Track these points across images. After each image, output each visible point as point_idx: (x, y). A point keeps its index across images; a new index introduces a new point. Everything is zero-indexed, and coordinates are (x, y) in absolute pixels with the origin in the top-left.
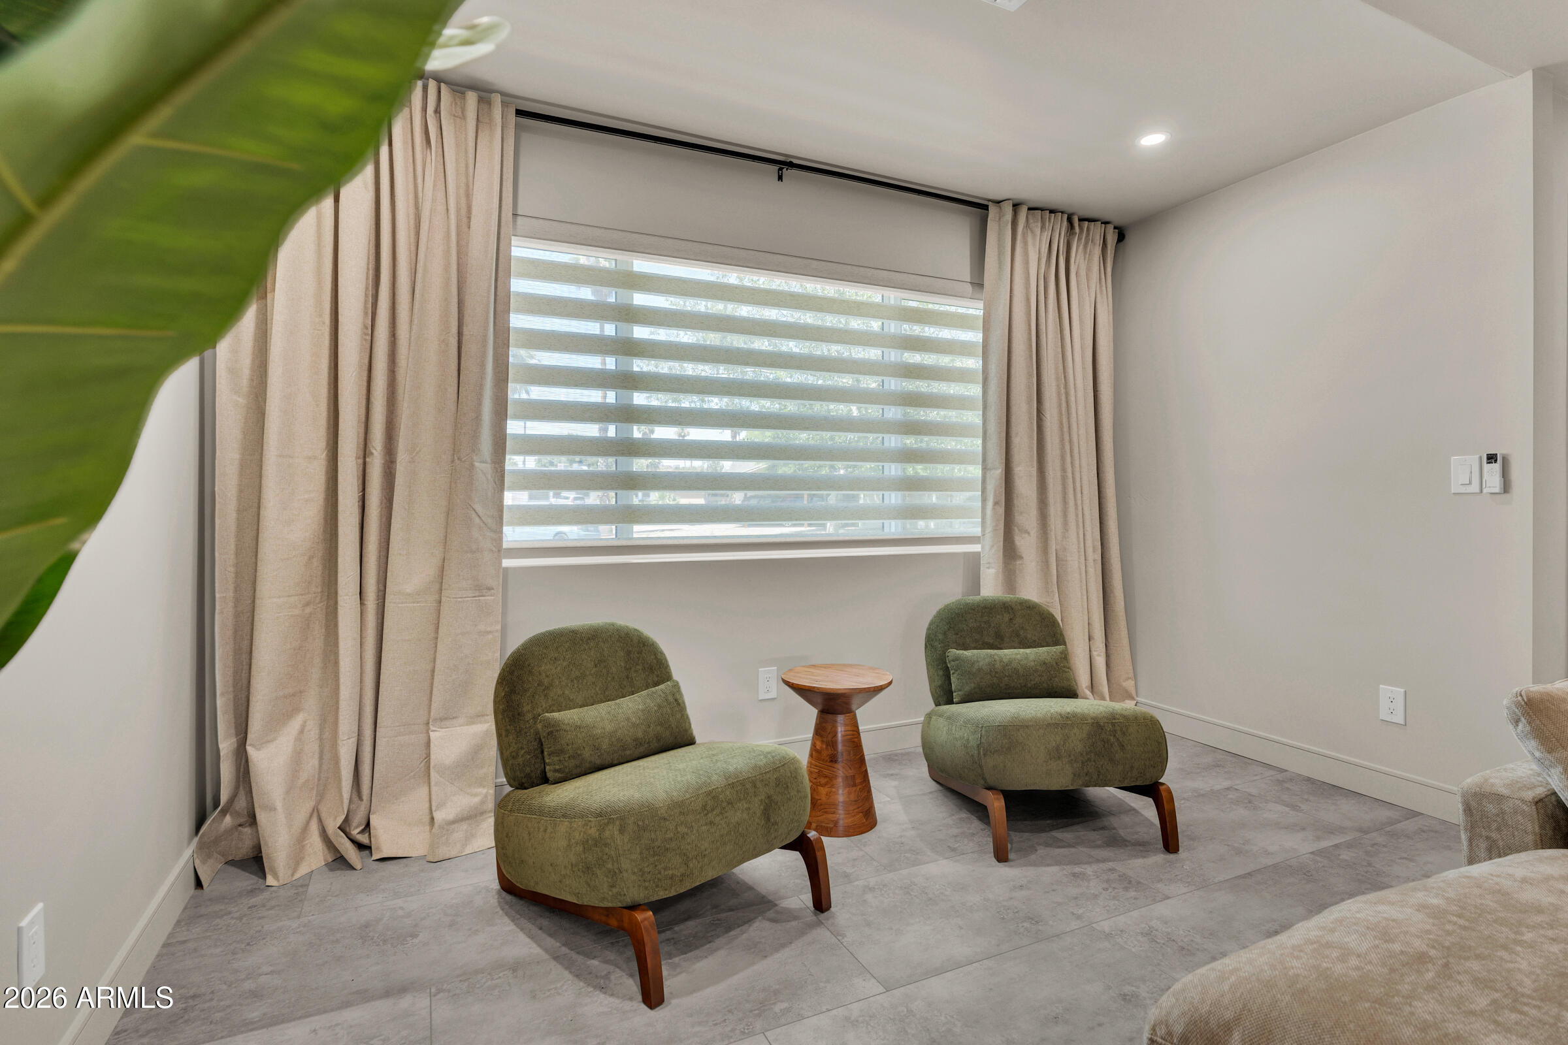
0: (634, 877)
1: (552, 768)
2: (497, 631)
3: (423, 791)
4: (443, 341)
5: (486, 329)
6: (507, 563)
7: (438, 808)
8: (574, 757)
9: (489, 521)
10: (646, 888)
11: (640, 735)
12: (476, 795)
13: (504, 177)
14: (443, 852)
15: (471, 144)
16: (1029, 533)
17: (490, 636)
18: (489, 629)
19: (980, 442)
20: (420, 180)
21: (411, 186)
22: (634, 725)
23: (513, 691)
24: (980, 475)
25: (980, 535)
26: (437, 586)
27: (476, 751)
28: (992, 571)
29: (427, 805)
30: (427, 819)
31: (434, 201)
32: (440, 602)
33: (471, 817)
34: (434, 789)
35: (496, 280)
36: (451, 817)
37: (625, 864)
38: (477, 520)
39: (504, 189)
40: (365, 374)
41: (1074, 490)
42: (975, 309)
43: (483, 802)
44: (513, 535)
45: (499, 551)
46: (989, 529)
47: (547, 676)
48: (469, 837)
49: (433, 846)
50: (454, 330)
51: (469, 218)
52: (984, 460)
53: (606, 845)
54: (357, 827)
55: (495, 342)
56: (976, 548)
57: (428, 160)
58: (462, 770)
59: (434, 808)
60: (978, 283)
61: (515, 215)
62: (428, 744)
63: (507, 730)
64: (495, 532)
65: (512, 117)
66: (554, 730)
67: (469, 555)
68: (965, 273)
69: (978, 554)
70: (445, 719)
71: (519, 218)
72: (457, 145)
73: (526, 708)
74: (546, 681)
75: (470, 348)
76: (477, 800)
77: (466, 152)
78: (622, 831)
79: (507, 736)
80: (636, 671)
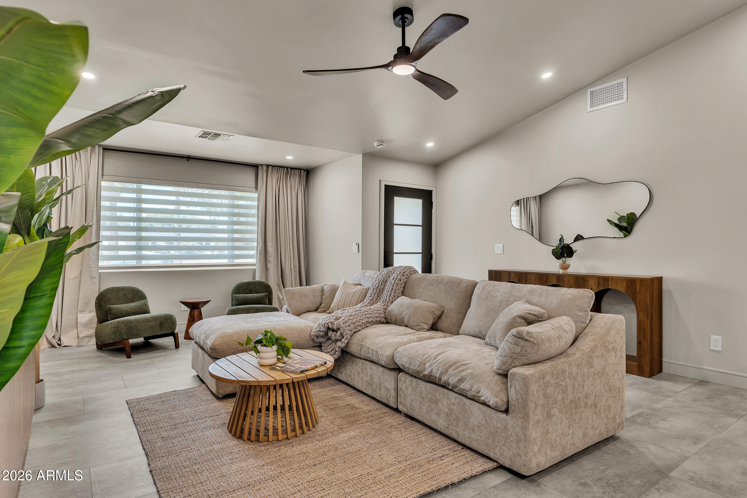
0: (125, 333)
1: (110, 317)
2: (97, 289)
3: (76, 331)
4: (81, 211)
5: (93, 208)
6: (100, 271)
7: (80, 334)
8: (115, 315)
9: (95, 259)
10: (128, 336)
11: (134, 311)
12: (91, 331)
13: (99, 166)
14: (81, 344)
15: (89, 156)
16: (271, 263)
17: (95, 290)
18: (95, 288)
19: (256, 235)
20: (74, 169)
21: (72, 170)
22: (132, 309)
23: (100, 301)
24: (256, 245)
25: (256, 263)
26: (79, 277)
27: (91, 320)
28: (259, 274)
29: (77, 334)
30: (77, 337)
31: (78, 174)
32: (80, 281)
33: (90, 336)
34: (79, 329)
35: (97, 195)
36: (84, 336)
37: (123, 331)
38: (91, 259)
39: (99, 170)
40: (58, 220)
41: (288, 250)
42: (255, 195)
43: (93, 333)
44: (102, 263)
45: (98, 267)
46: (258, 262)
47: (109, 297)
48: (89, 342)
49: (78, 343)
50: (84, 209)
51: (89, 177)
52: (257, 241)
53: (119, 327)
54: (57, 339)
55: (96, 211)
56: (254, 267)
57: (77, 163)
58: (87, 325)
59: (79, 333)
60: (256, 188)
61: (103, 175)
62: (77, 318)
63: (98, 310)
64: (97, 262)
65: (101, 150)
66: (110, 309)
67: (89, 268)
68: (253, 185)
69: (255, 269)
70: (82, 311)
71: (104, 176)
72: (85, 159)
73: (104, 305)
74: (109, 299)
75: (89, 213)
76: (91, 333)
77: (88, 159)
78: (122, 324)
79: (98, 311)
80: (135, 298)
